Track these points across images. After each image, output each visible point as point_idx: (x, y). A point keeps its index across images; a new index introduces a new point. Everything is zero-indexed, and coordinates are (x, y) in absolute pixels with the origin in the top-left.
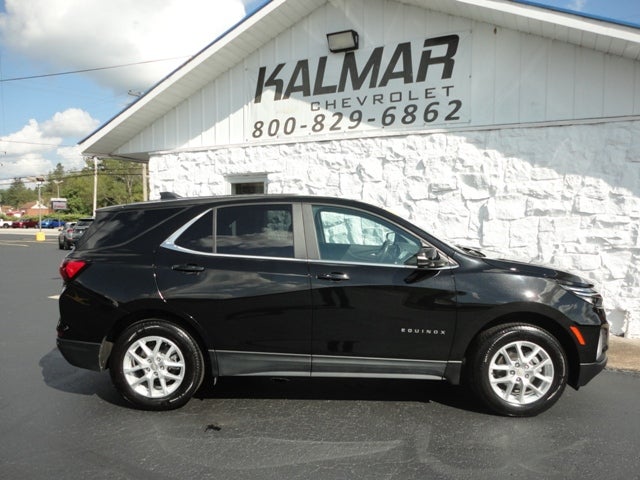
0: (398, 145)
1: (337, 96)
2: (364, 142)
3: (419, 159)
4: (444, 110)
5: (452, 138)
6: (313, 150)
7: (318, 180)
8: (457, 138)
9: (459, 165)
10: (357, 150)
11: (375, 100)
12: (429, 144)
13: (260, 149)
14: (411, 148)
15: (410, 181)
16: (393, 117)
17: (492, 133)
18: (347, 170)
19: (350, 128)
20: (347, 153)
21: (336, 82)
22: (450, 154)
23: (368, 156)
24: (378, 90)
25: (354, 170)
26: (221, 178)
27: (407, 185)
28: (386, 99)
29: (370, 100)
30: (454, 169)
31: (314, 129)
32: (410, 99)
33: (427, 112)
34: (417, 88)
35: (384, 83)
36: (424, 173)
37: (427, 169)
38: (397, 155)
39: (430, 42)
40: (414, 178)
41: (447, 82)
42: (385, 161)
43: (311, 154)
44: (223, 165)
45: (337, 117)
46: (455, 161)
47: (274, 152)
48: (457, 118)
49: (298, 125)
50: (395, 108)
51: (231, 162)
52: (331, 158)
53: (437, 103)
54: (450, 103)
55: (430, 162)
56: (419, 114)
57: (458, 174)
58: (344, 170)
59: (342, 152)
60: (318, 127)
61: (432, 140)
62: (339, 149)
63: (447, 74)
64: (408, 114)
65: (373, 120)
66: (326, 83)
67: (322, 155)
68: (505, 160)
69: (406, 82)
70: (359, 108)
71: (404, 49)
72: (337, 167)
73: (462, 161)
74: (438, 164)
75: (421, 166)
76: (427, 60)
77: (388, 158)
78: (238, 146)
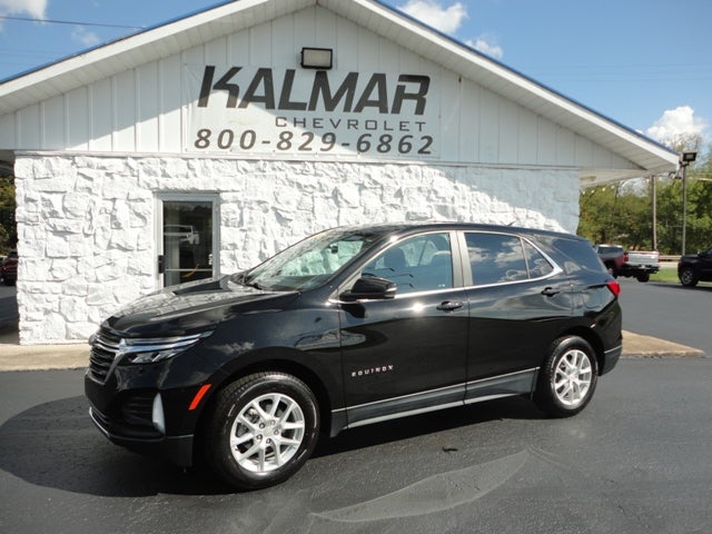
0: (376, 172)
1: (307, 114)
2: (341, 166)
3: (398, 188)
4: (418, 144)
5: (427, 170)
6: (280, 170)
7: (288, 203)
8: (432, 170)
9: (433, 196)
10: (333, 174)
11: (349, 125)
12: (406, 175)
13: (210, 164)
14: (389, 176)
15: (388, 209)
16: (368, 144)
17: (460, 169)
18: (322, 194)
19: (322, 150)
20: (321, 176)
21: (306, 99)
22: (425, 185)
23: (345, 181)
24: (352, 115)
25: (330, 195)
26: (148, 194)
27: (385, 212)
28: (361, 125)
29: (344, 124)
30: (429, 199)
31: (279, 146)
32: (385, 129)
33: (401, 144)
34: (392, 120)
35: (359, 109)
36: (402, 201)
37: (405, 198)
38: (375, 182)
39: (404, 78)
40: (392, 205)
41: (420, 118)
42: (362, 187)
43: (278, 173)
44: (153, 178)
45: (307, 137)
46: (429, 192)
47: (229, 168)
48: (429, 153)
49: (259, 140)
50: (370, 135)
51: (165, 175)
52: (303, 180)
53: (411, 137)
54: (423, 138)
55: (408, 190)
56: (394, 144)
57: (432, 204)
58: (317, 194)
59: (316, 175)
60: (284, 145)
61: (409, 171)
62: (312, 171)
63: (420, 110)
64: (383, 143)
65: (348, 145)
66: (293, 98)
67: (292, 176)
68: (470, 193)
69: (381, 111)
70: (332, 130)
71: (379, 79)
72: (310, 190)
73: (436, 192)
74: (415, 194)
75: (399, 194)
76: (401, 94)
77: (366, 185)
78: (177, 156)
